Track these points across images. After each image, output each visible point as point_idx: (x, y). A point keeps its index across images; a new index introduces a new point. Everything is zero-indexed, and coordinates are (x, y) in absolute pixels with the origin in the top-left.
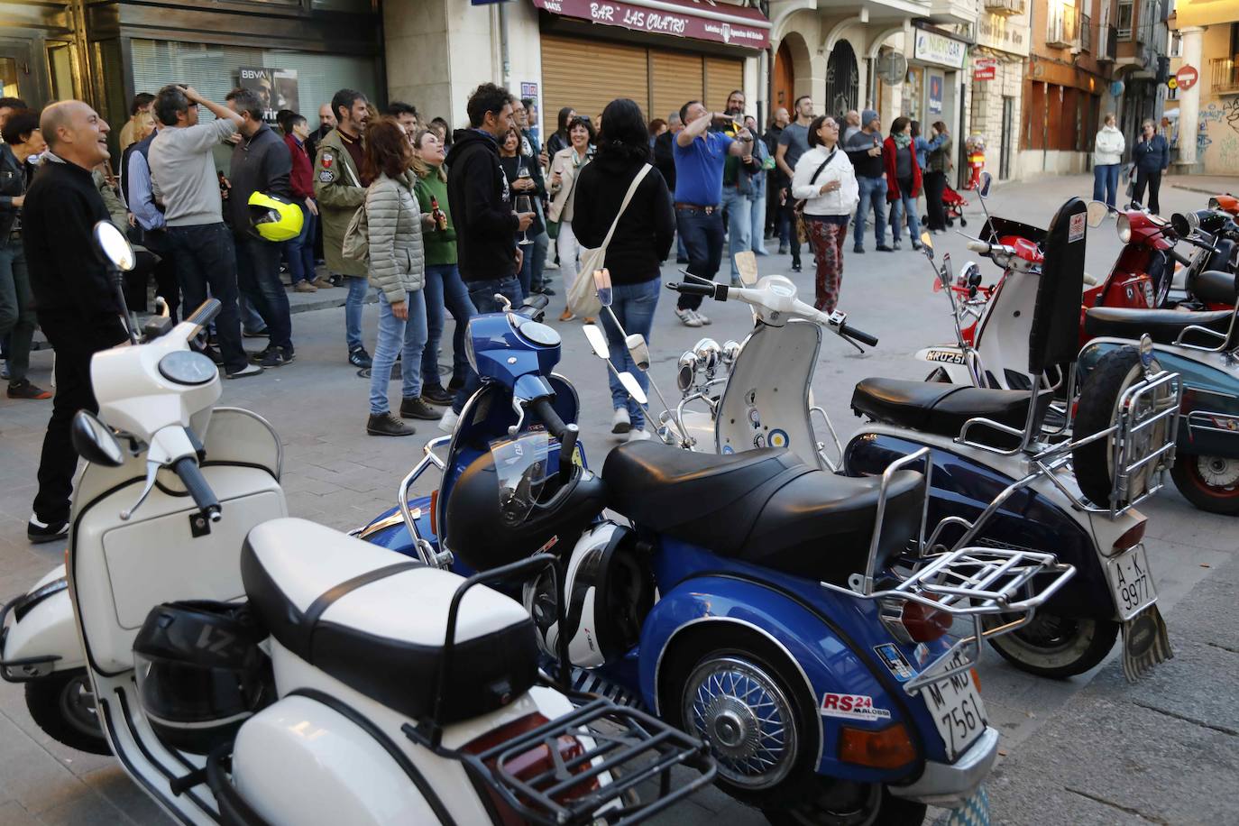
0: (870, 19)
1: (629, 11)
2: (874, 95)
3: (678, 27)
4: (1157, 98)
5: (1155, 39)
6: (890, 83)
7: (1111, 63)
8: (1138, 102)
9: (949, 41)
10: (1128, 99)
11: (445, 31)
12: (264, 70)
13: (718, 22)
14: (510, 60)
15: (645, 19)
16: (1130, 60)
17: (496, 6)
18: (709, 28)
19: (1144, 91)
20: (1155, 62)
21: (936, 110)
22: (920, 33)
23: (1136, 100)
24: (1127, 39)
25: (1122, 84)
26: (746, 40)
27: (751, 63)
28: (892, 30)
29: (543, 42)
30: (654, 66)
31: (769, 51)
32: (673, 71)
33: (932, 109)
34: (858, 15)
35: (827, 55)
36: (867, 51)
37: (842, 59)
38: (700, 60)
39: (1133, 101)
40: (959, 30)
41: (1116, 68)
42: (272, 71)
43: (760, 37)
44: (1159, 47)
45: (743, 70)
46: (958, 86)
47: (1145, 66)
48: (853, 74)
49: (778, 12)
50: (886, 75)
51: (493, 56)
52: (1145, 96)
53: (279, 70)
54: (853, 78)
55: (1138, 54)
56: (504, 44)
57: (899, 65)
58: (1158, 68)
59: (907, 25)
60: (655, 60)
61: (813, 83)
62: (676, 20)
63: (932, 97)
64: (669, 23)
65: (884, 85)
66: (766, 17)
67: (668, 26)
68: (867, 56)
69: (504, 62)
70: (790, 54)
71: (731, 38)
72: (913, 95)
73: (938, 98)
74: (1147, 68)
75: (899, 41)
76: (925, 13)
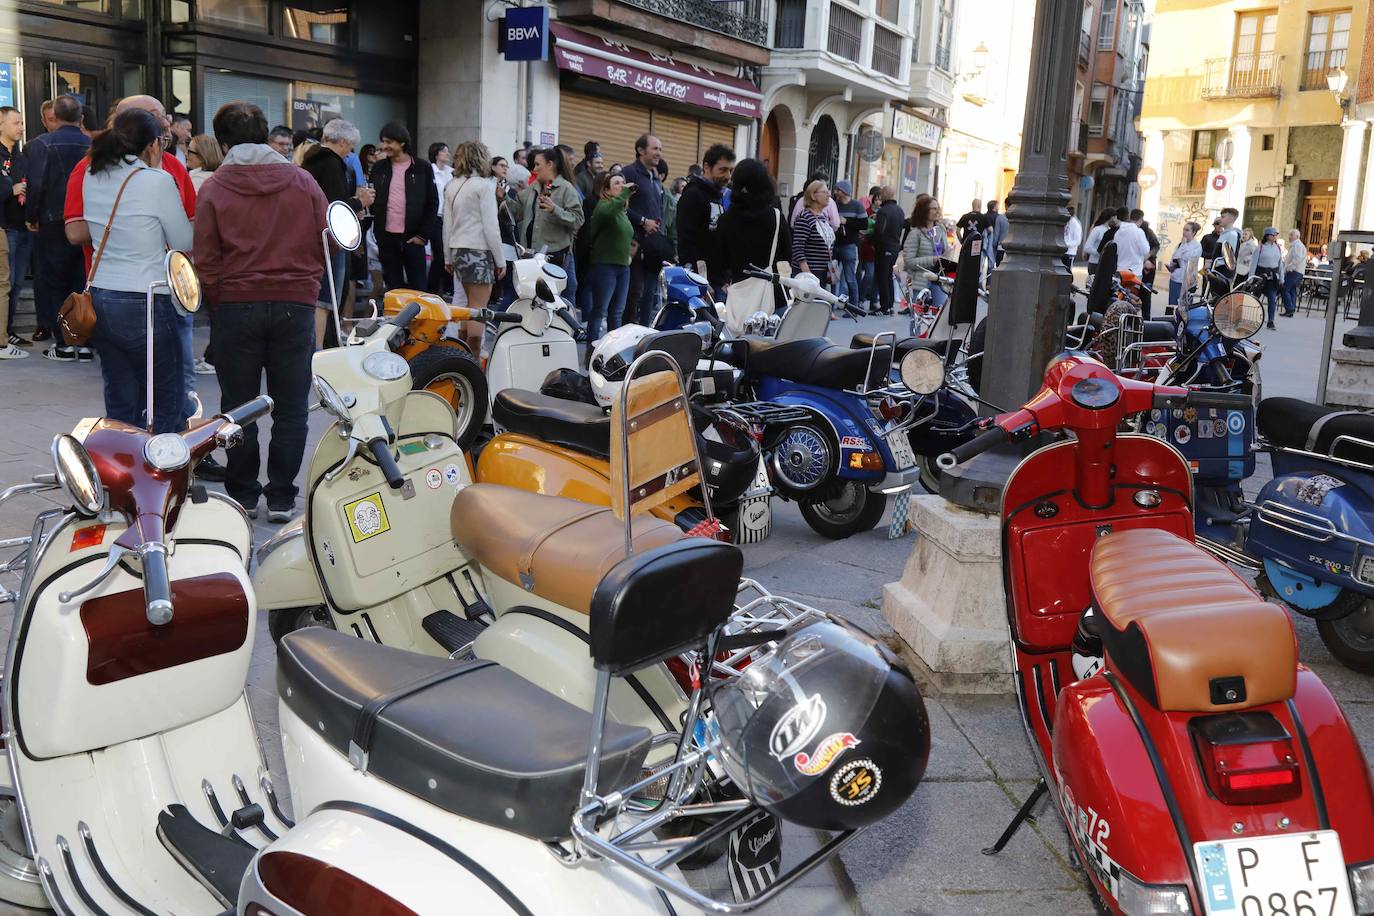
0: (853, 97)
1: (639, 76)
2: (852, 171)
3: (679, 92)
4: (1129, 196)
5: (1127, 138)
6: (868, 160)
7: (1083, 159)
8: (1109, 198)
9: (926, 123)
10: (1098, 195)
11: (479, 81)
12: (313, 103)
13: (716, 91)
14: (534, 112)
15: (653, 83)
16: (1100, 157)
17: (524, 63)
18: (708, 96)
19: (1114, 188)
20: (1126, 160)
21: (909, 189)
22: (899, 114)
23: (1106, 195)
24: (1098, 136)
25: (1092, 180)
26: (740, 108)
27: (742, 130)
28: (872, 110)
29: (564, 97)
30: (656, 126)
31: (759, 121)
32: (673, 132)
33: (906, 188)
34: (842, 93)
35: (811, 128)
36: (849, 127)
37: (825, 133)
38: (696, 124)
39: (1103, 197)
40: (935, 114)
41: (1087, 163)
42: (319, 104)
43: (753, 107)
44: (1131, 145)
45: (734, 137)
46: (932, 167)
47: (1115, 163)
48: (834, 148)
49: (770, 85)
50: (865, 151)
51: (519, 107)
52: (1116, 194)
53: (326, 104)
54: (834, 153)
55: (1108, 152)
56: (529, 97)
57: (877, 143)
58: (1129, 167)
59: (887, 106)
60: (657, 121)
61: (797, 153)
62: (679, 86)
63: (907, 176)
64: (673, 88)
65: (863, 161)
66: (758, 89)
67: (672, 91)
68: (848, 132)
69: (528, 113)
70: (777, 126)
71: (727, 106)
72: (889, 173)
73: (913, 178)
74: (1118, 166)
75: (877, 120)
76: (904, 96)
